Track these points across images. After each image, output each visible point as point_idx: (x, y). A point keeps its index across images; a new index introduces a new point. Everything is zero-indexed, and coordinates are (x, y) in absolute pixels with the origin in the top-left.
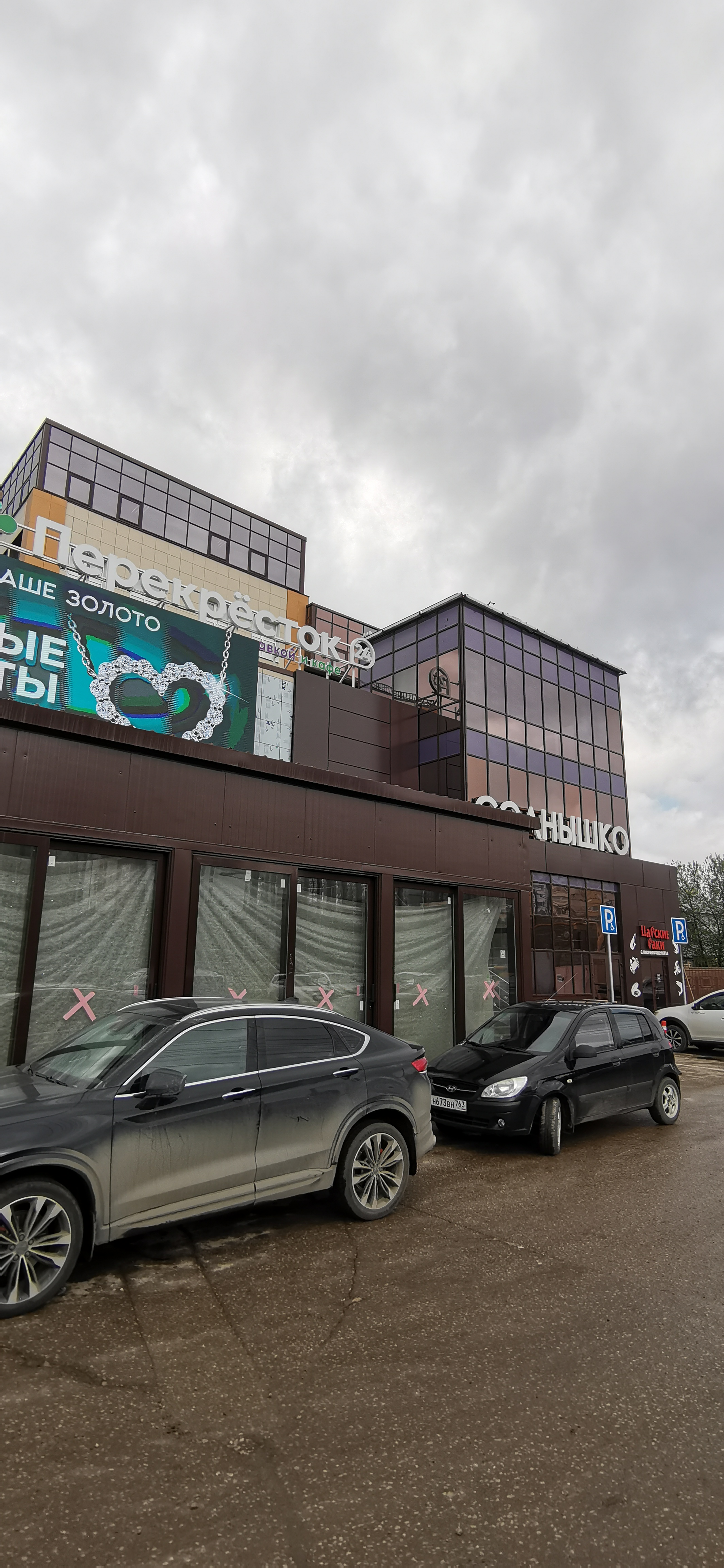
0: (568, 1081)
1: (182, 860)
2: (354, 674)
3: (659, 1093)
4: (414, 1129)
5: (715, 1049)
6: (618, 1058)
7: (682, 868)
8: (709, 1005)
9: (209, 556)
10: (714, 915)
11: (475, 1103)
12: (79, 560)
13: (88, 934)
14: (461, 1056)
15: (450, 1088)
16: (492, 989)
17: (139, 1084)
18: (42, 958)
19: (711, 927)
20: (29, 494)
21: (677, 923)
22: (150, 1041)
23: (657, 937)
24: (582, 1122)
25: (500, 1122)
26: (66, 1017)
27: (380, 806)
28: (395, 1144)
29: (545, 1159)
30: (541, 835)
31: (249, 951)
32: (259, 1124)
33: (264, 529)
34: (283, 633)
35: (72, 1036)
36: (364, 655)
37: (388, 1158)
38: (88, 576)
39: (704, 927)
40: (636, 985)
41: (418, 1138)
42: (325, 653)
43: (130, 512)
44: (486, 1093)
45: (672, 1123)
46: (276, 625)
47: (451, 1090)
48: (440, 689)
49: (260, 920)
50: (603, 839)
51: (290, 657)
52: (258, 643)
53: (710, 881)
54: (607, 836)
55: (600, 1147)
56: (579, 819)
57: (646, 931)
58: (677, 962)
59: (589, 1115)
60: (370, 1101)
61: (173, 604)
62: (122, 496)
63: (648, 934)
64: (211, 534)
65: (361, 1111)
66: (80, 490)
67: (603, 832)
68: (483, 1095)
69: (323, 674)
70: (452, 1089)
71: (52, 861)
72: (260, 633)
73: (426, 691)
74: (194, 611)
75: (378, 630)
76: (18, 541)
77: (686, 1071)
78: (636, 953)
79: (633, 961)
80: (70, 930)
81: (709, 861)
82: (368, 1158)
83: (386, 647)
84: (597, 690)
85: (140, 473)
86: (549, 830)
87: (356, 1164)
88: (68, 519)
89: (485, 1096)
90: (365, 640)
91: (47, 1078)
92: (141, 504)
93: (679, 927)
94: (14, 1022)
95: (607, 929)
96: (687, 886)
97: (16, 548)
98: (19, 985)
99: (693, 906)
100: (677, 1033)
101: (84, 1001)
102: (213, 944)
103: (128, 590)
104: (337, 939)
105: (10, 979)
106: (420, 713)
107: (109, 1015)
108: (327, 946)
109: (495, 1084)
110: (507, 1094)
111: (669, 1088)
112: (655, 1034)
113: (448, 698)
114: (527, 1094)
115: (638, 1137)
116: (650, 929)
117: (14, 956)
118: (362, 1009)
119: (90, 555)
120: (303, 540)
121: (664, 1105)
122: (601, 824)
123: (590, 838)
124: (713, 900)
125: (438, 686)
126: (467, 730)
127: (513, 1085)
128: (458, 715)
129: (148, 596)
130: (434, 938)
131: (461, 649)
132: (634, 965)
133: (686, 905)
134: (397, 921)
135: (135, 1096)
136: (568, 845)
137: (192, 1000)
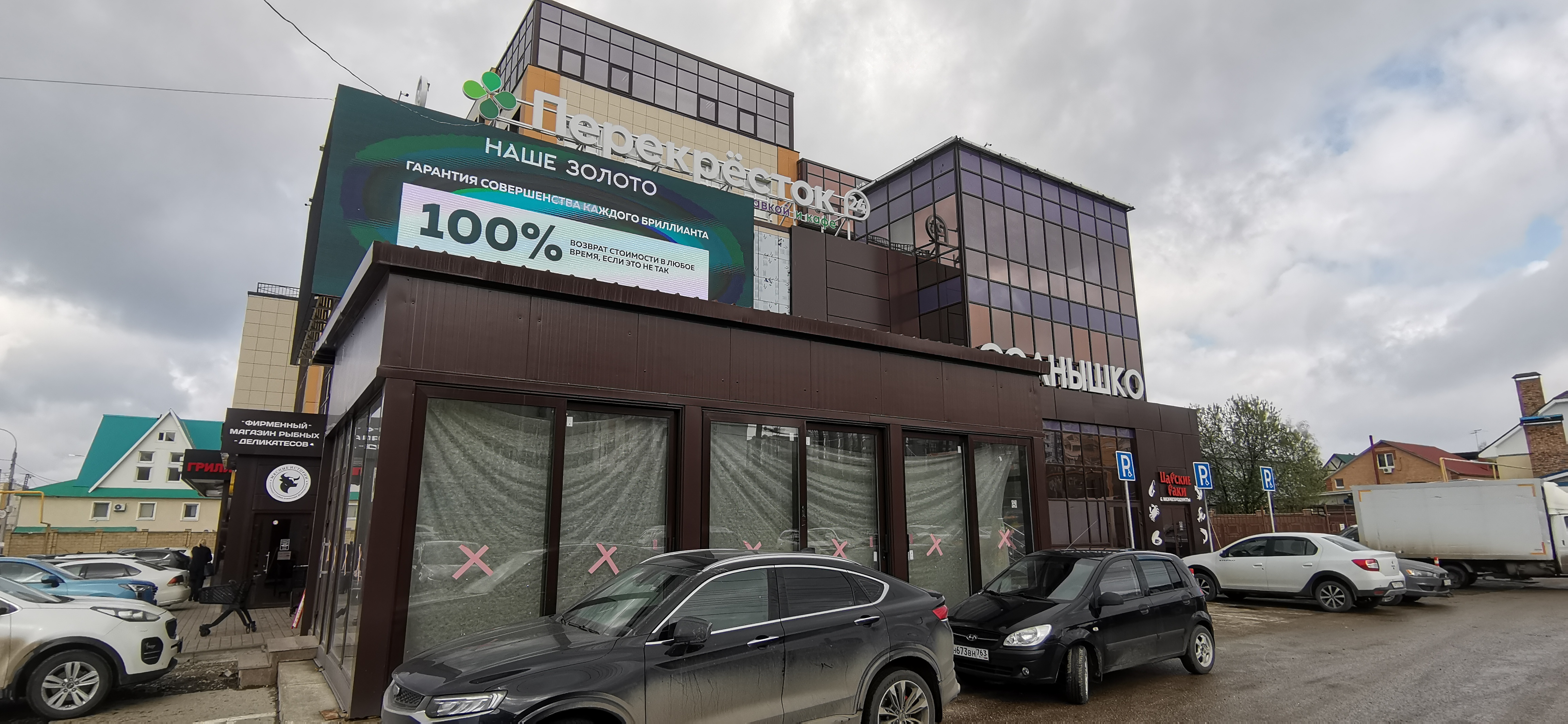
0: (1094, 629)
1: (692, 417)
2: (849, 228)
3: (1191, 641)
4: (938, 676)
5: (1246, 598)
6: (1146, 605)
7: (1201, 411)
8: (1238, 552)
9: (699, 118)
10: (1239, 461)
11: (998, 651)
12: (576, 130)
13: (607, 491)
14: (979, 604)
15: (970, 637)
16: (1007, 538)
17: (668, 632)
18: (566, 515)
19: (1235, 472)
20: (524, 71)
21: (1200, 467)
22: (674, 591)
23: (1177, 483)
24: (1111, 670)
25: (1025, 671)
26: (591, 570)
27: (885, 356)
28: (920, 691)
29: (1073, 707)
30: (1049, 380)
31: (762, 505)
32: (784, 671)
33: (751, 87)
34: (777, 192)
35: (597, 589)
36: (858, 207)
37: (913, 705)
38: (585, 145)
39: (1227, 472)
40: (1157, 533)
41: (942, 685)
42: (819, 206)
43: (620, 80)
44: (1008, 642)
45: (1206, 672)
46: (768, 183)
47: (971, 639)
48: (937, 237)
49: (771, 474)
50: (1116, 384)
51: (785, 212)
52: (752, 200)
53: (1232, 424)
54: (1120, 380)
55: (1131, 696)
56: (1089, 364)
57: (1166, 477)
58: (1200, 508)
59: (1117, 663)
60: (892, 649)
61: (668, 168)
62: (612, 66)
63: (1168, 481)
64: (700, 96)
65: (884, 658)
66: (572, 63)
67: (1116, 375)
68: (1005, 644)
69: (818, 229)
70: (973, 638)
71: (570, 422)
72: (753, 191)
73: (923, 240)
74: (688, 174)
75: (870, 182)
76: (517, 117)
77: (1217, 620)
78: (1155, 500)
79: (1153, 508)
80: (591, 488)
81: (1231, 403)
82: (894, 705)
83: (881, 197)
84: (1104, 229)
85: (627, 41)
86: (1057, 375)
87: (882, 711)
88: (563, 92)
89: (1007, 645)
90: (859, 192)
91: (580, 627)
92: (631, 72)
93: (1203, 471)
94: (544, 576)
95: (1125, 475)
96: (1207, 430)
97: (515, 123)
98: (546, 541)
99: (1215, 450)
100: (1204, 581)
101: (607, 556)
102: (726, 499)
103: (624, 156)
104: (848, 491)
105: (538, 535)
106: (919, 262)
107: (631, 569)
108: (837, 498)
109: (1018, 633)
110: (1030, 642)
111: (1202, 636)
112: (1185, 582)
113: (946, 246)
114: (1051, 642)
115: (1170, 686)
116: (1169, 475)
117: (540, 513)
118: (875, 559)
119: (586, 124)
120: (791, 95)
121: (1197, 654)
122: (1113, 368)
123: (1102, 383)
124: (1237, 443)
125: (936, 234)
126: (968, 277)
127: (1036, 634)
128: (958, 262)
129: (643, 161)
130: (945, 488)
131: (958, 193)
132: (1154, 513)
133: (1207, 450)
134: (908, 471)
135: (664, 644)
136: (1078, 390)
137: (709, 551)
